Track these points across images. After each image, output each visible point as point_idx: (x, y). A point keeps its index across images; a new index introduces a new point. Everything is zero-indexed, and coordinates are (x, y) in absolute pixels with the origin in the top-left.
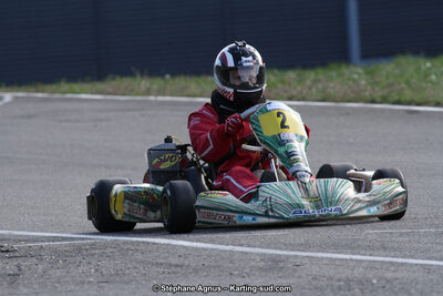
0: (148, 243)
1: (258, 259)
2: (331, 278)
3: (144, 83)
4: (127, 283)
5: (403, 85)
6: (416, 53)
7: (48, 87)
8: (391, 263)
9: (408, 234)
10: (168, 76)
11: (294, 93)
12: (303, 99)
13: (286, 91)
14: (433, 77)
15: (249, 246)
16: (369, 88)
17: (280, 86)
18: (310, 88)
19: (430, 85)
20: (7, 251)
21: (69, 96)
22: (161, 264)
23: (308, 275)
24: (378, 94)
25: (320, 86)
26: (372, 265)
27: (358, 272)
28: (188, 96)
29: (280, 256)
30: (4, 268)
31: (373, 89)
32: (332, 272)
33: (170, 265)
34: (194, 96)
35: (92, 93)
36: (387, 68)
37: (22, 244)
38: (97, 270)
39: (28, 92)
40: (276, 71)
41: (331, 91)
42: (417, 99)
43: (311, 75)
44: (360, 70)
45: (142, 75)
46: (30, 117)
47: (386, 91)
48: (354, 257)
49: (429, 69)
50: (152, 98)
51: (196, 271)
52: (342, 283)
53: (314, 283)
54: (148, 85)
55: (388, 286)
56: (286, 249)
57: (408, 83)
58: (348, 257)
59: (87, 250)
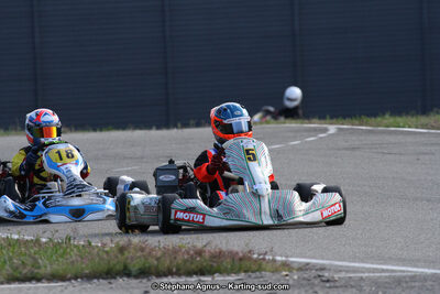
20: (328, 281)
37: (343, 275)
59: (406, 282)
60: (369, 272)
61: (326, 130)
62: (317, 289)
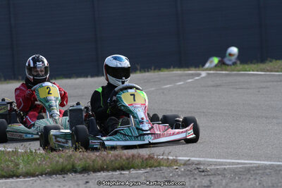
20: (203, 171)
30: (201, 182)
37: (213, 167)
38: (260, 184)
59: (253, 170)
60: (229, 165)
61: (199, 75)
62: (196, 177)
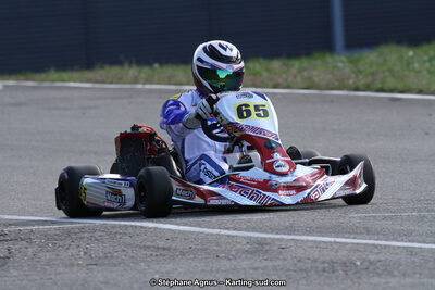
0: (136, 227)
1: (244, 242)
2: (315, 261)
3: (133, 71)
4: (115, 265)
5: (387, 74)
6: (399, 42)
7: (38, 76)
8: (375, 246)
9: (391, 217)
10: (156, 66)
11: (280, 81)
12: (288, 87)
13: (271, 79)
14: (416, 65)
15: (235, 229)
16: (353, 76)
17: (265, 74)
18: (295, 77)
19: (412, 73)
21: (58, 84)
22: (149, 247)
23: (292, 258)
24: (362, 82)
25: (305, 74)
26: (355, 248)
27: (342, 255)
28: (176, 84)
29: (265, 239)
31: (357, 77)
32: (316, 255)
33: (158, 248)
34: (181, 84)
35: (81, 81)
36: (370, 57)
39: (18, 80)
40: (261, 60)
41: (316, 79)
42: (400, 86)
43: (296, 64)
44: (344, 59)
45: (131, 63)
46: (20, 104)
47: (370, 79)
48: (338, 240)
49: (412, 57)
50: (140, 86)
51: (183, 254)
52: (326, 265)
53: (299, 264)
54: (136, 74)
55: (371, 268)
56: (272, 233)
57: (391, 71)
58: (332, 240)
